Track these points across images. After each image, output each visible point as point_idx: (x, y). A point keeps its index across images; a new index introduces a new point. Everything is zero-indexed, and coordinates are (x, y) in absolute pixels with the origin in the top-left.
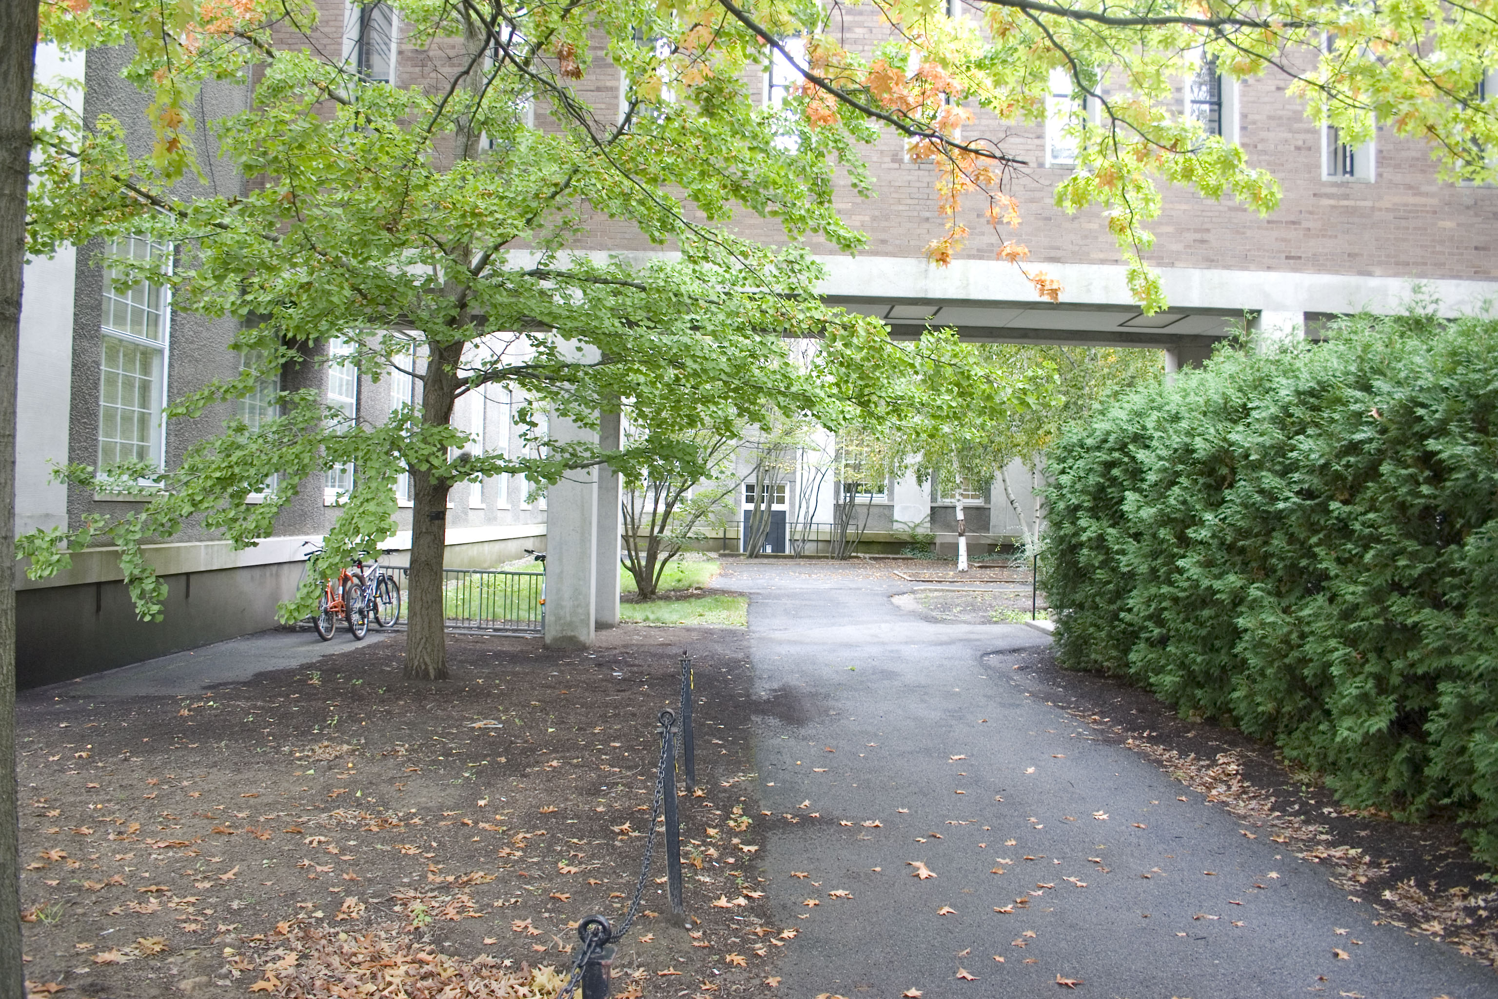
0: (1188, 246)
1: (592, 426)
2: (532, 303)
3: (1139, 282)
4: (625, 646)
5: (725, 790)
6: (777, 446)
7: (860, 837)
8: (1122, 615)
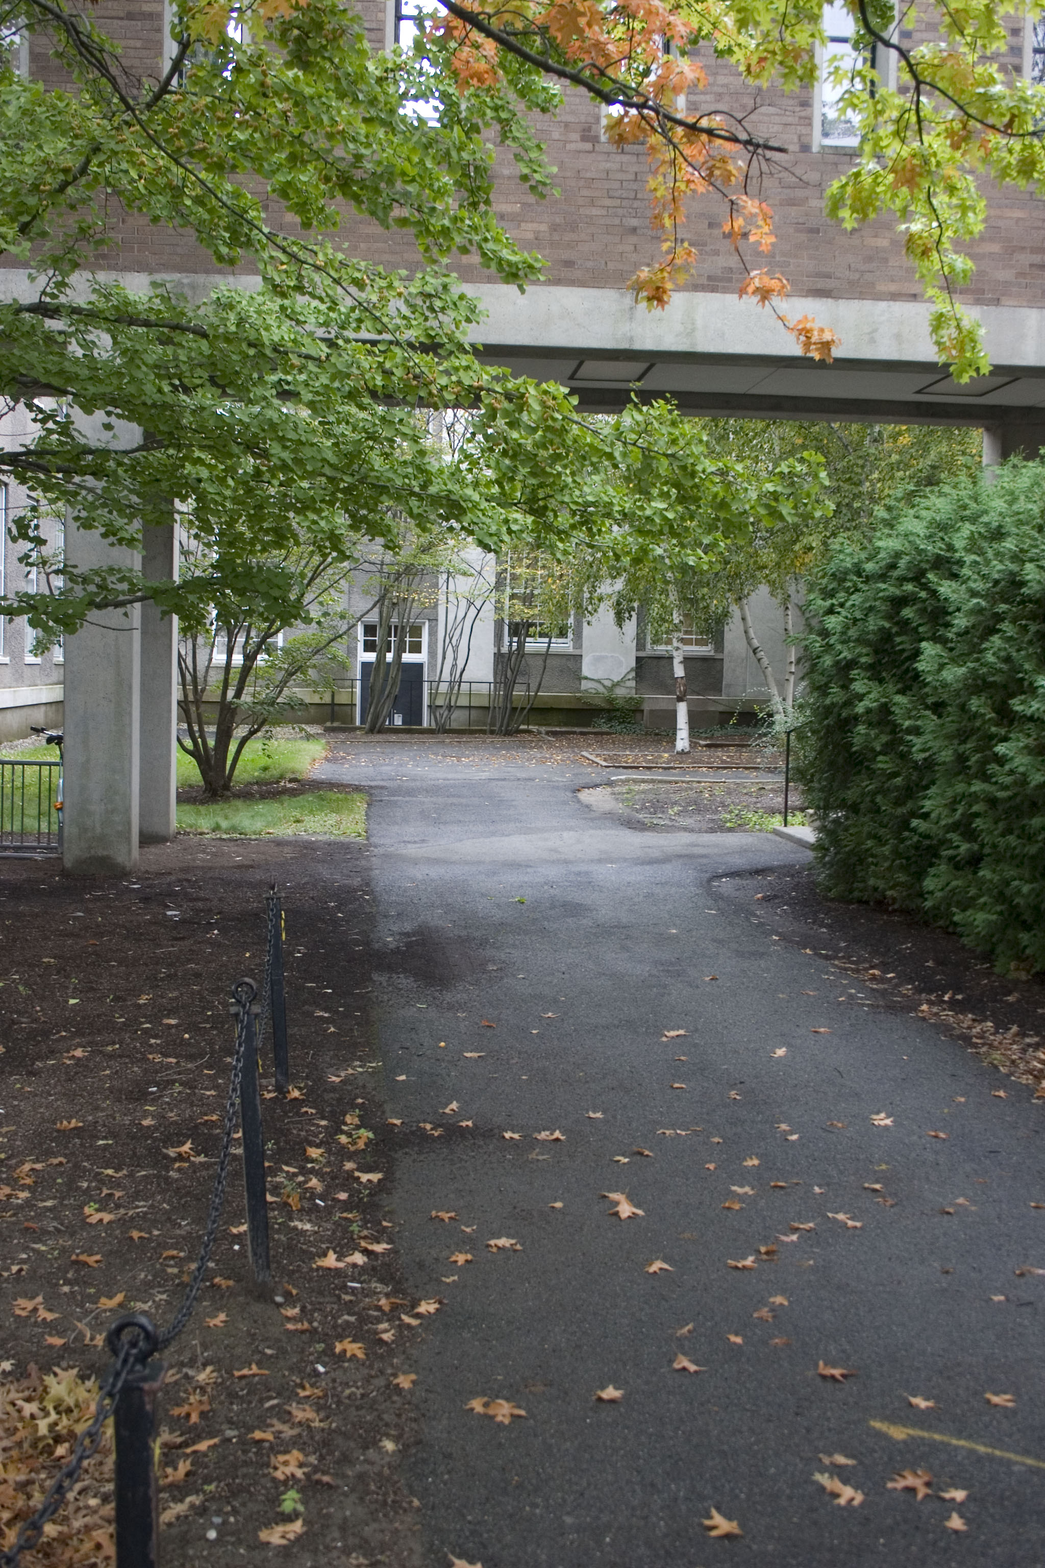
0: (1021, 274)
1: (131, 542)
2: (32, 356)
3: (949, 333)
4: (182, 870)
5: (334, 1088)
6: (409, 569)
7: (533, 1156)
8: (915, 823)
